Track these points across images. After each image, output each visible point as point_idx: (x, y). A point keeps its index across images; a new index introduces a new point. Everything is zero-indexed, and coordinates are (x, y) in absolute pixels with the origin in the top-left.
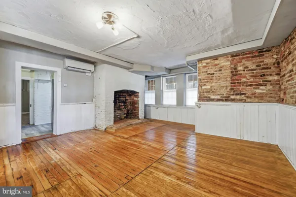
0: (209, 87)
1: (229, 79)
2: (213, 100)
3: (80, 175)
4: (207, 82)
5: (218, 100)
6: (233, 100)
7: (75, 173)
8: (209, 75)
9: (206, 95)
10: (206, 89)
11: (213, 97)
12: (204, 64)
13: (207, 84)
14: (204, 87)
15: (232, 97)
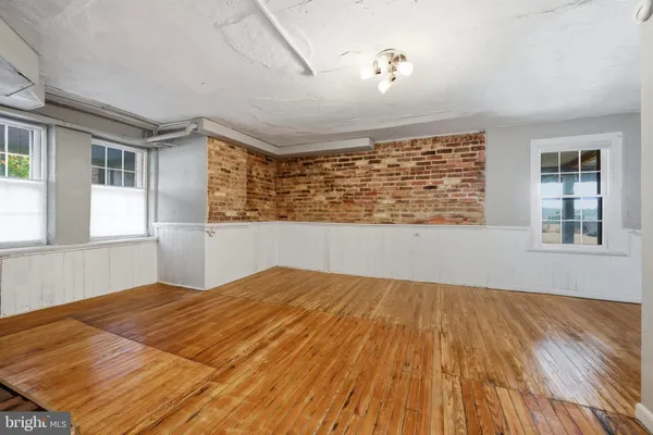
0: (224, 195)
1: (245, 186)
2: (228, 219)
3: (444, 370)
4: (222, 185)
5: (235, 219)
6: (249, 219)
7: (449, 380)
8: (224, 173)
9: (220, 209)
10: (221, 198)
11: (228, 214)
12: (218, 149)
13: (222, 188)
14: (217, 194)
15: (248, 214)
